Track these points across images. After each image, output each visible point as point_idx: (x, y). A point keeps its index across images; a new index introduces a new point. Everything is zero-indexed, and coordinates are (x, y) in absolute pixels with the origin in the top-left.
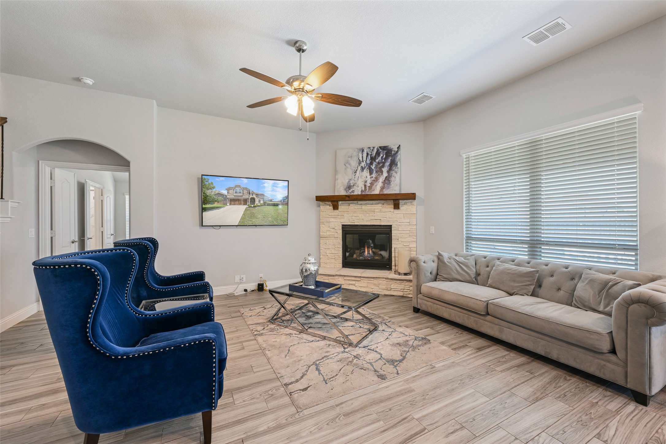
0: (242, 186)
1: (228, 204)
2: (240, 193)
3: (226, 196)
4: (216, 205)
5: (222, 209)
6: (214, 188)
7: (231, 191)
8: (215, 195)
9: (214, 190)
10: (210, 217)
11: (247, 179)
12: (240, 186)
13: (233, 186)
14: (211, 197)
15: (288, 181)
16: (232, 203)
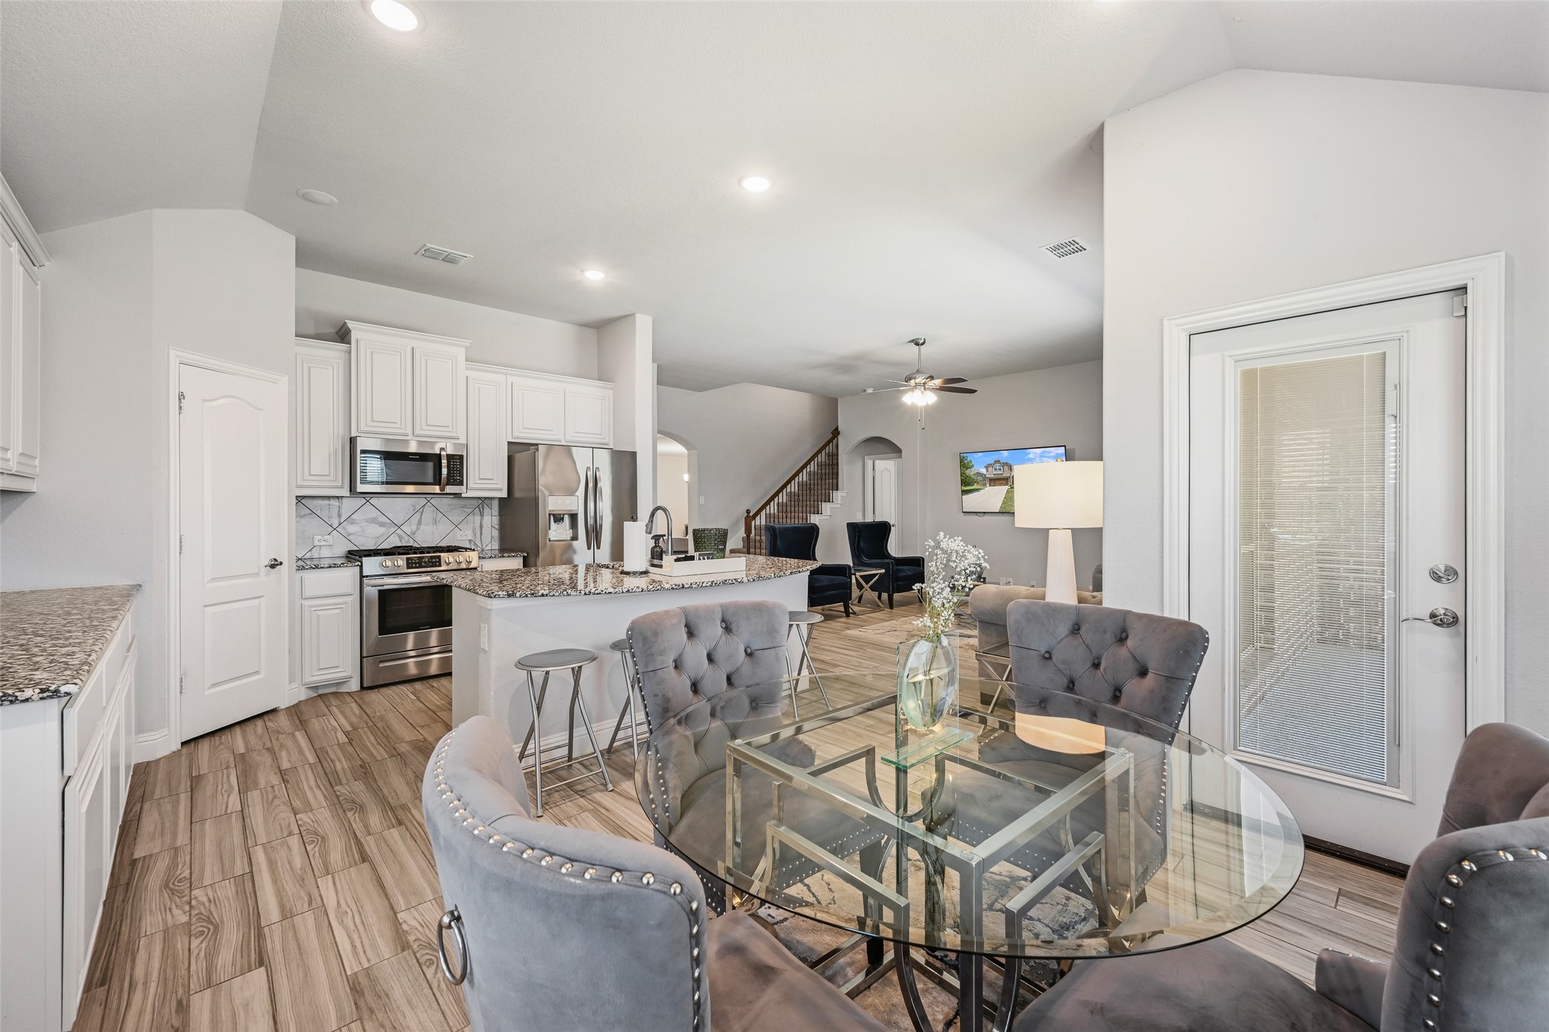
0: (1002, 461)
1: (988, 485)
2: (1000, 469)
3: (985, 475)
4: (975, 487)
5: (982, 491)
6: (972, 466)
7: (990, 469)
8: (974, 475)
9: (973, 469)
10: (972, 502)
11: (1007, 452)
12: (999, 461)
13: (992, 462)
14: (970, 477)
15: (1065, 446)
16: (992, 484)
